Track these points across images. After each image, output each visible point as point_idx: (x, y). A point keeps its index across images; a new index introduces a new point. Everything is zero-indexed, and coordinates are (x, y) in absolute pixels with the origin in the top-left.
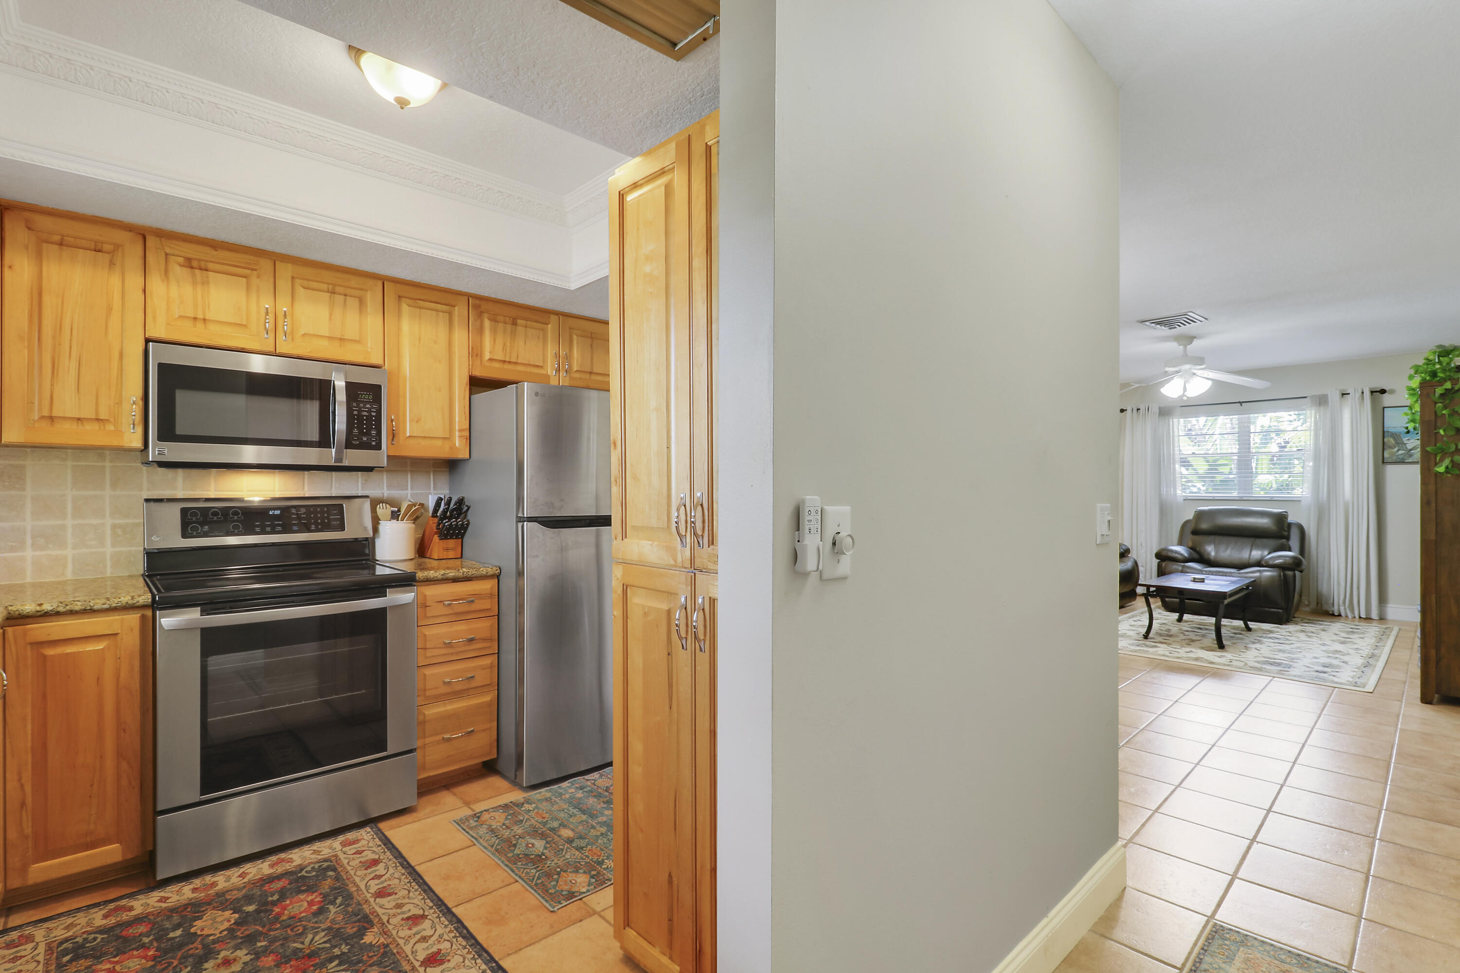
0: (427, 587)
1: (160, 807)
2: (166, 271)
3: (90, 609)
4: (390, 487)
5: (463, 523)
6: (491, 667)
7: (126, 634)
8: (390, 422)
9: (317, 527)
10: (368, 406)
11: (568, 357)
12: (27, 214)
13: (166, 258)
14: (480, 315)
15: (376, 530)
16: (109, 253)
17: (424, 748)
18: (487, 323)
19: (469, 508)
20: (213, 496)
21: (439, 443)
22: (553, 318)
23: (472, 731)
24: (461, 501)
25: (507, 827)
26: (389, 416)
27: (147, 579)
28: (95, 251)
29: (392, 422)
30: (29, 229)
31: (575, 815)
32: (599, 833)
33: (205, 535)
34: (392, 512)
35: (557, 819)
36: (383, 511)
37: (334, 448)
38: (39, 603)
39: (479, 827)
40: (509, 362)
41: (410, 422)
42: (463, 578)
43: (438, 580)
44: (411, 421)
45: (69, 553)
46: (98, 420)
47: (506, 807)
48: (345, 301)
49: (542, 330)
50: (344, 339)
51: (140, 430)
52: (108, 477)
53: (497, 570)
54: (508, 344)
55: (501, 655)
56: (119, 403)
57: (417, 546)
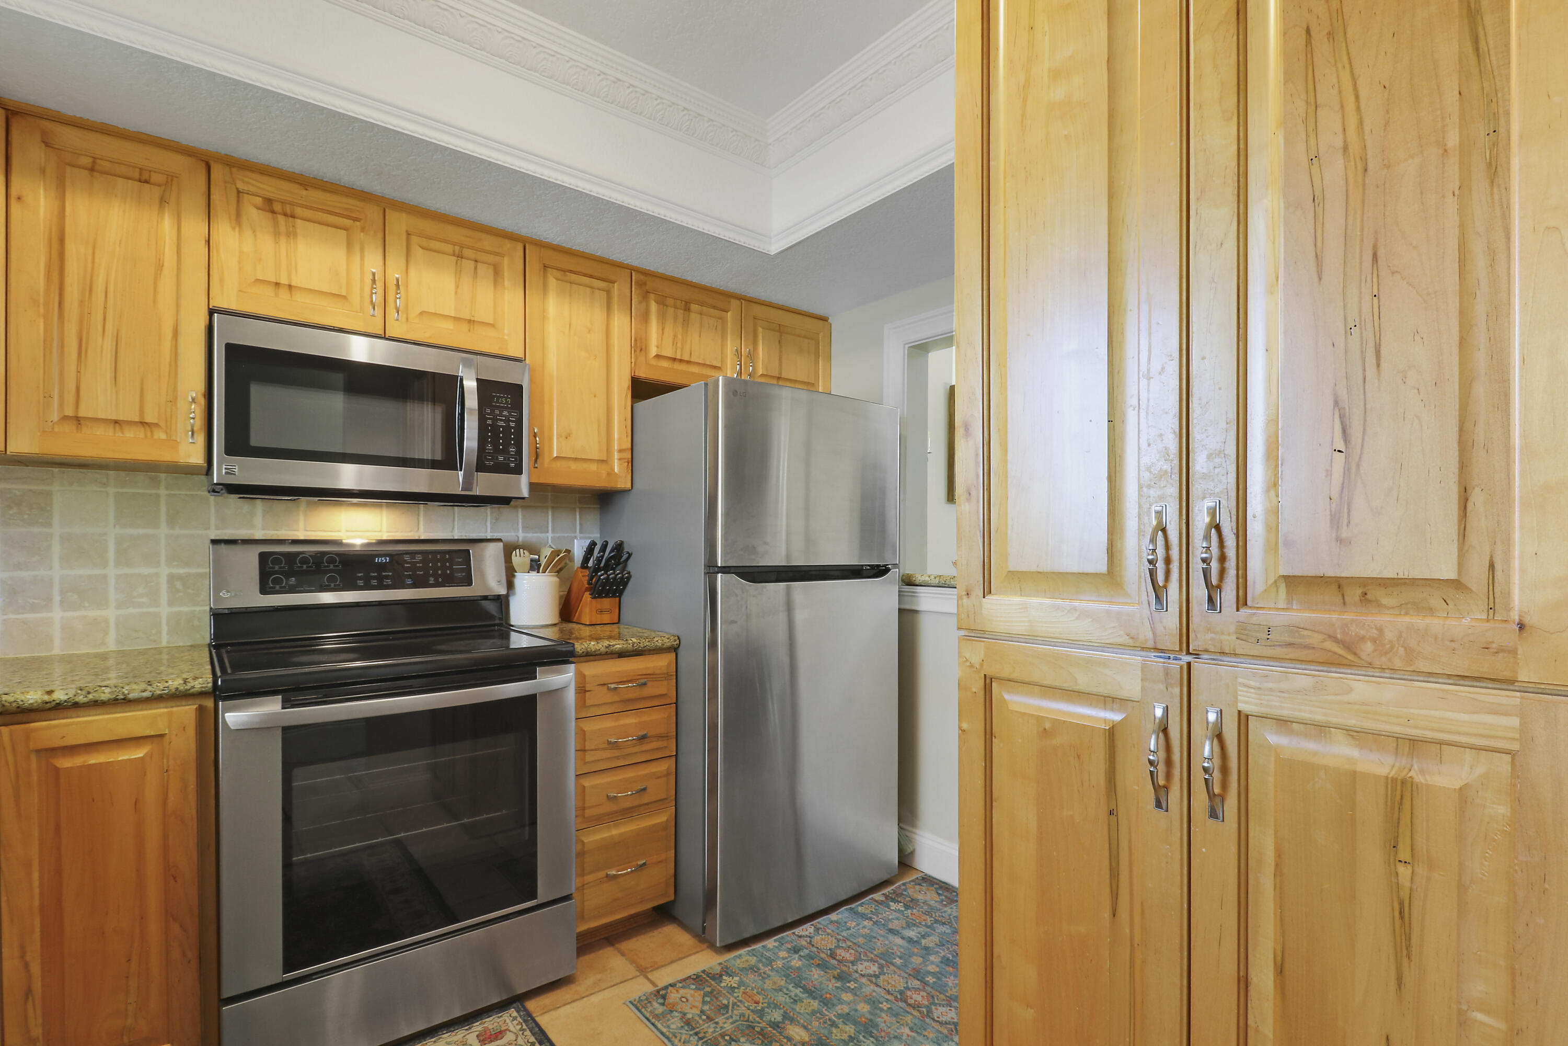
0: (587, 664)
1: (226, 994)
2: (238, 216)
3: (124, 699)
4: (526, 528)
5: (623, 575)
6: (668, 774)
7: (176, 735)
8: (532, 438)
9: (436, 580)
10: (505, 413)
11: (752, 356)
12: (45, 124)
13: (238, 197)
14: (645, 296)
15: (510, 585)
16: (159, 185)
17: (583, 889)
18: (654, 307)
19: (630, 555)
20: (302, 537)
21: (594, 467)
22: (735, 303)
23: (644, 864)
24: (619, 547)
25: (708, 1017)
26: (531, 428)
27: (214, 651)
28: (140, 181)
29: (535, 437)
30: (47, 144)
31: (801, 1000)
32: (845, 1037)
33: (292, 590)
34: (532, 560)
35: (776, 1006)
36: (520, 559)
37: (461, 470)
38: (48, 689)
39: (669, 1016)
40: (681, 361)
41: (557, 438)
42: (633, 651)
43: (600, 654)
44: (559, 436)
45: (111, 614)
46: (143, 424)
47: (698, 980)
48: (476, 268)
49: (721, 318)
50: (474, 321)
51: (201, 439)
52: (163, 508)
53: (675, 641)
54: (680, 337)
55: (681, 758)
56: (174, 401)
57: (561, 606)
